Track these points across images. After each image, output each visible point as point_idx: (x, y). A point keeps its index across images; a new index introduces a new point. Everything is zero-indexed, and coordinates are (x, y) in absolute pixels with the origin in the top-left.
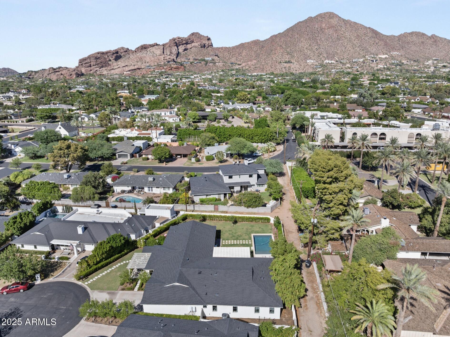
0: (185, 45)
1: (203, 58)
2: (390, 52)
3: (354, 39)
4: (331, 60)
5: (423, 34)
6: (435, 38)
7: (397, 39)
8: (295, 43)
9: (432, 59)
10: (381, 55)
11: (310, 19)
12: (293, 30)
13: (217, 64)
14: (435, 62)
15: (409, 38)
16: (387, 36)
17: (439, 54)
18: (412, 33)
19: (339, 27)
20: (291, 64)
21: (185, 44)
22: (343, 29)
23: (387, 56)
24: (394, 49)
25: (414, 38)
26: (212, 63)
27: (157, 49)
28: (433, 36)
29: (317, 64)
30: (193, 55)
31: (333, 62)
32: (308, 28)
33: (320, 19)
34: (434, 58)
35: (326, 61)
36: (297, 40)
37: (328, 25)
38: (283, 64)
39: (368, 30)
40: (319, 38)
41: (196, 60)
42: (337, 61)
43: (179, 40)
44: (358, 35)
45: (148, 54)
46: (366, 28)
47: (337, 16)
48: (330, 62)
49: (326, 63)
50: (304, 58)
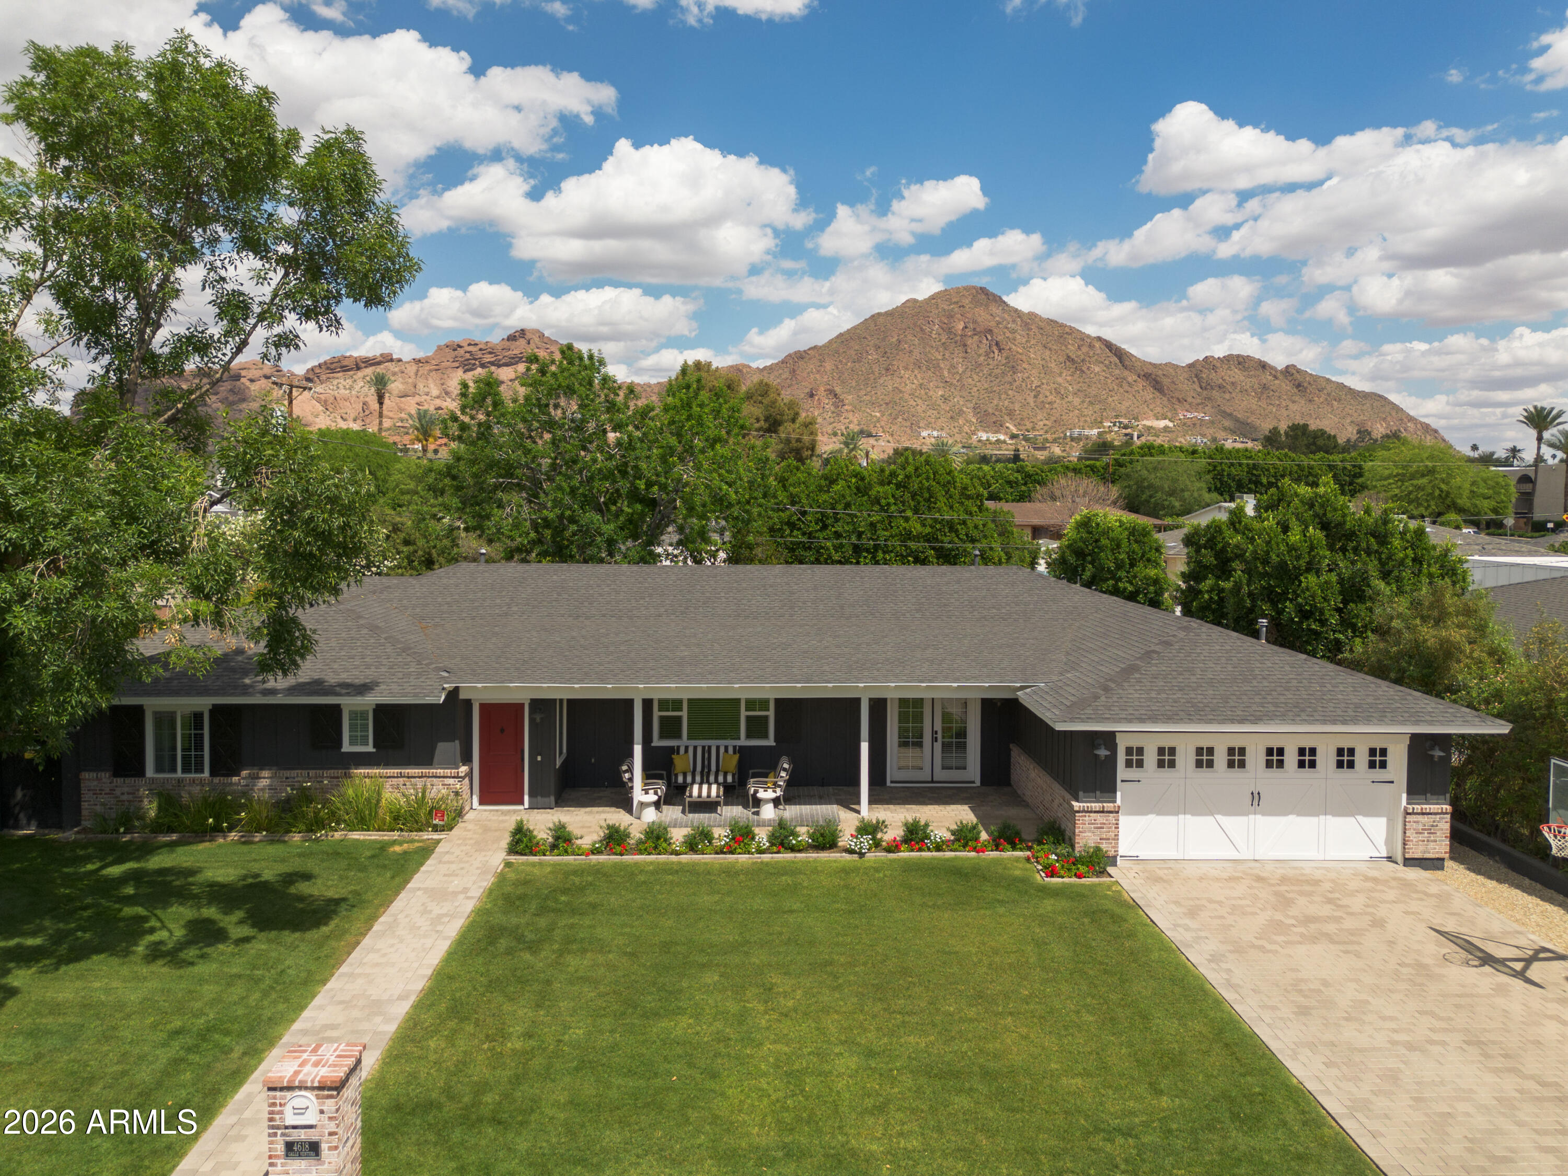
2: (1175, 411)
4: (996, 432)
6: (1297, 375)
7: (1186, 375)
8: (872, 377)
15: (1221, 373)
16: (1156, 366)
18: (1228, 359)
20: (871, 440)
22: (1019, 339)
23: (1171, 425)
24: (1184, 402)
25: (1237, 375)
27: (395, 374)
28: (1291, 371)
31: (1002, 437)
33: (946, 305)
35: (980, 434)
36: (876, 368)
37: (972, 326)
39: (1097, 345)
40: (948, 364)
42: (1013, 437)
43: (471, 349)
44: (1069, 359)
45: (357, 388)
48: (993, 437)
49: (980, 441)
50: (908, 424)
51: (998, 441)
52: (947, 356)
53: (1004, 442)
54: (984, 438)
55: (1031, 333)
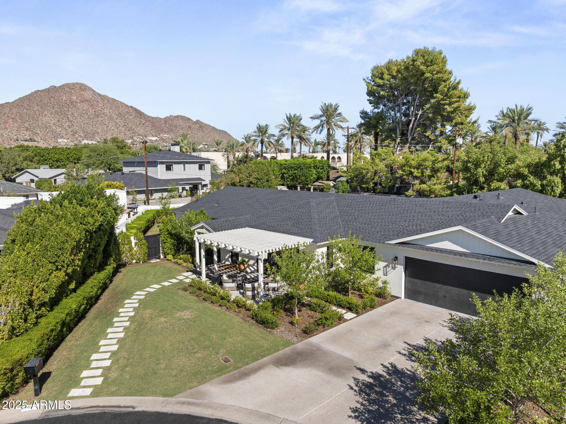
2: (159, 134)
3: (115, 117)
4: (92, 140)
5: (189, 119)
6: (200, 123)
7: (164, 122)
8: (36, 116)
9: (202, 144)
10: (150, 137)
11: (53, 89)
12: (29, 99)
14: (206, 146)
15: (175, 122)
16: (153, 118)
17: (207, 139)
18: (177, 117)
19: (95, 102)
20: (35, 143)
22: (100, 105)
23: (158, 139)
24: (162, 131)
25: (181, 122)
28: (198, 122)
32: (52, 99)
33: (68, 89)
34: (204, 143)
35: (85, 141)
36: (37, 113)
37: (80, 98)
38: (22, 142)
39: (131, 109)
40: (70, 113)
44: (120, 114)
46: (127, 106)
47: (90, 89)
48: (90, 142)
49: (85, 144)
50: (53, 136)
51: (92, 144)
52: (69, 110)
53: (95, 144)
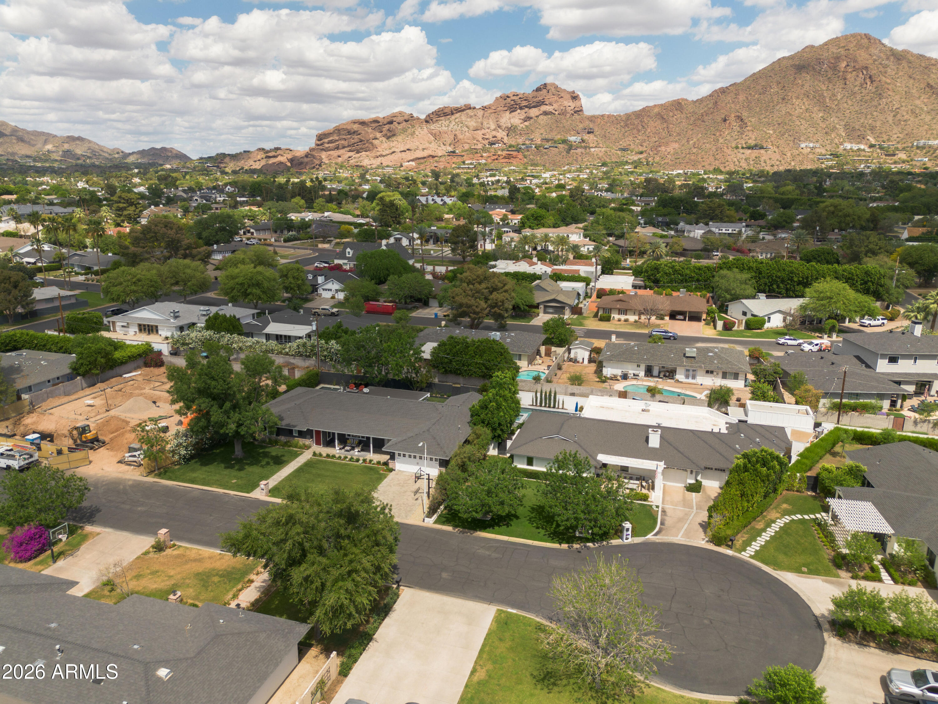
0: (527, 109)
1: (563, 138)
3: (917, 94)
4: (859, 143)
11: (809, 51)
13: (592, 150)
19: (881, 68)
20: (762, 151)
21: (526, 107)
22: (891, 72)
26: (581, 147)
27: (471, 117)
29: (824, 152)
30: (542, 131)
31: (862, 147)
33: (834, 49)
35: (846, 144)
37: (853, 64)
38: (742, 151)
40: (830, 93)
41: (547, 140)
42: (872, 146)
43: (514, 98)
45: (451, 126)
47: (877, 42)
48: (855, 147)
49: (845, 150)
50: (792, 138)
51: (859, 150)
52: (830, 88)
53: (864, 150)
54: (849, 147)
55: (901, 67)
